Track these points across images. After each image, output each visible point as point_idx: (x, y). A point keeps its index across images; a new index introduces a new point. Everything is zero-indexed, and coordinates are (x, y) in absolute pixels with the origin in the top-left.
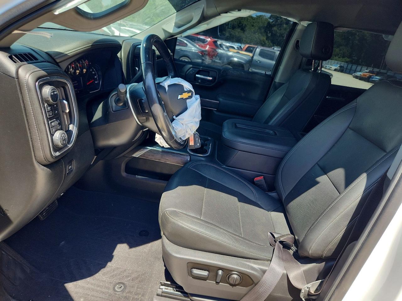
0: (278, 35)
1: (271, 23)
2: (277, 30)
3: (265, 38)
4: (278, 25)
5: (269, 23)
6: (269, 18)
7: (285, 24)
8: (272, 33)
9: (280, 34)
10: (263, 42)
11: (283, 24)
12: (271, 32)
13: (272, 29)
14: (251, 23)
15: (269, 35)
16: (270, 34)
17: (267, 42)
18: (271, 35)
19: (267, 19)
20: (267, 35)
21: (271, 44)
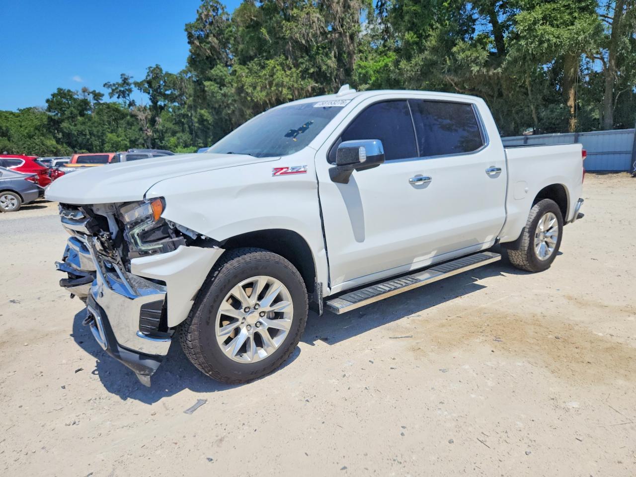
0: (76, 133)
1: (53, 118)
2: (70, 126)
3: (54, 142)
4: (68, 118)
5: (50, 119)
6: (46, 111)
7: (79, 115)
8: (63, 133)
9: (78, 131)
10: (54, 148)
11: (76, 117)
12: (60, 130)
13: (59, 126)
14: (15, 123)
15: (60, 136)
16: (61, 134)
17: (59, 147)
18: (63, 136)
19: (45, 113)
20: (55, 137)
21: (69, 148)
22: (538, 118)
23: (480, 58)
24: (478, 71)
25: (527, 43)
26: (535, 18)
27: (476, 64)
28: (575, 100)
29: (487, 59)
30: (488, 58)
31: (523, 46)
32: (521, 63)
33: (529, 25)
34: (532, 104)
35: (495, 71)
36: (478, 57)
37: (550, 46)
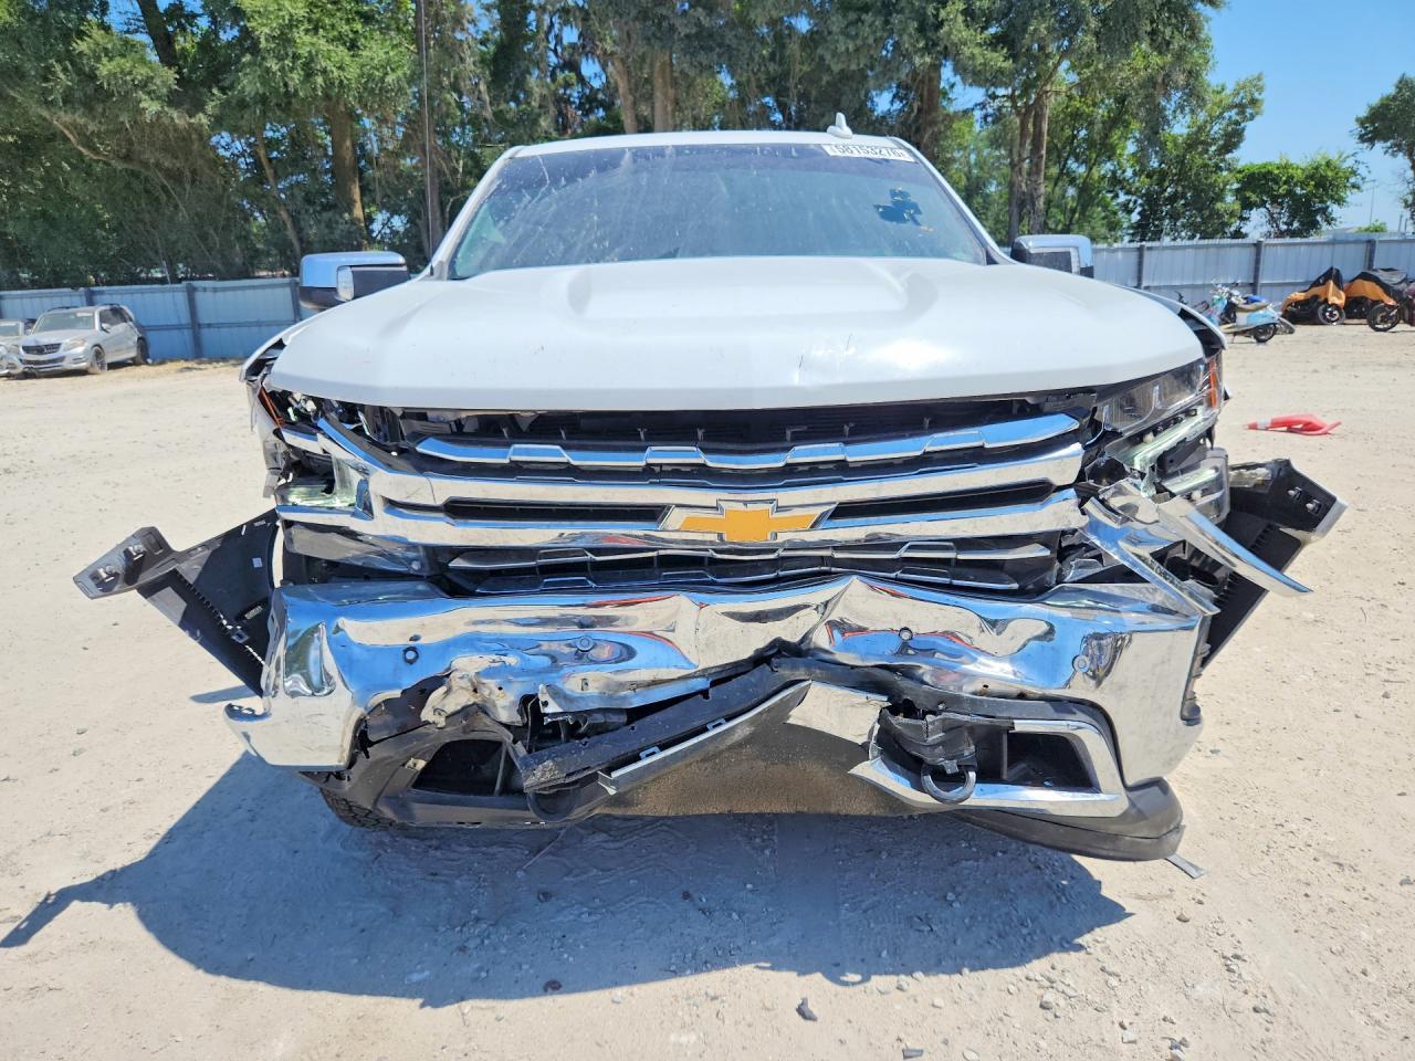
22: (301, 240)
23: (158, 81)
24: (158, 115)
25: (284, 68)
26: (291, 15)
27: (149, 93)
28: (363, 208)
29: (176, 87)
30: (177, 84)
31: (274, 74)
32: (258, 111)
33: (281, 27)
34: (282, 207)
35: (193, 121)
36: (152, 78)
37: (329, 84)
